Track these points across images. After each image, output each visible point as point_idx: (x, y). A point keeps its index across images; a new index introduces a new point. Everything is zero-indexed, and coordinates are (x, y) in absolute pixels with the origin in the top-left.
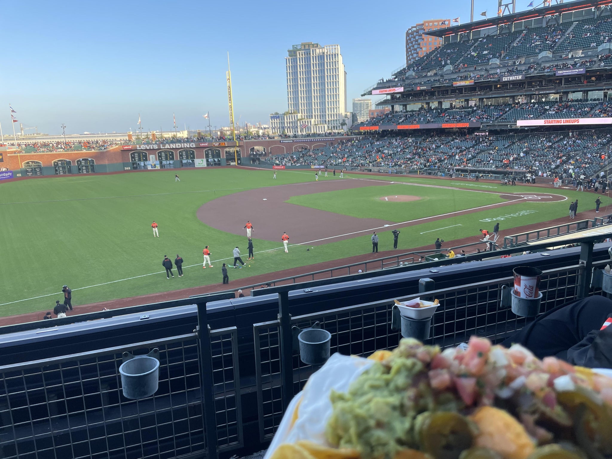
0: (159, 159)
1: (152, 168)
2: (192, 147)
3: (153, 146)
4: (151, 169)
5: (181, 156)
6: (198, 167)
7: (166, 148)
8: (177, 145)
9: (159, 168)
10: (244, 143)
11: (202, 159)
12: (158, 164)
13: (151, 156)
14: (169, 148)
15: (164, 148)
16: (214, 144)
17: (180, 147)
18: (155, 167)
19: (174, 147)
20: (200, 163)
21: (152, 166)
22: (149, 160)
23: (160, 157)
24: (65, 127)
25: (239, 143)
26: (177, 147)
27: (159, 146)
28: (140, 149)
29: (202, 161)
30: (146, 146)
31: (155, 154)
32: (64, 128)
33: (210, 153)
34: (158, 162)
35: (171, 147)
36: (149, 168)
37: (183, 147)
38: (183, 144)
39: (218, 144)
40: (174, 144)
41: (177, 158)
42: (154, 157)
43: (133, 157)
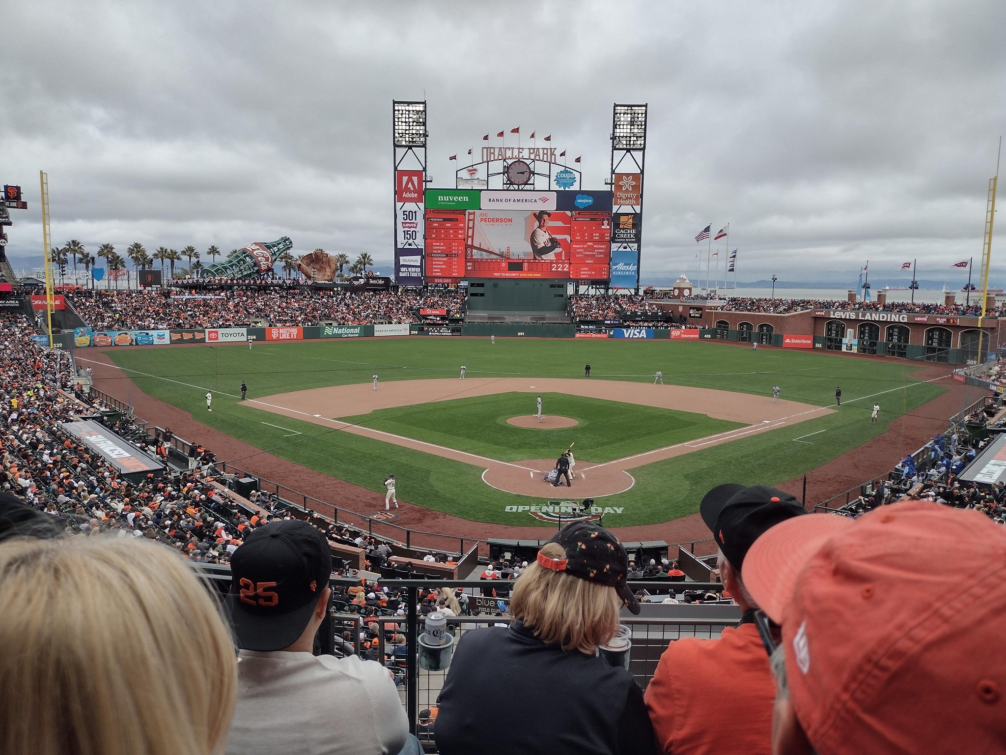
0: (860, 337)
1: (847, 349)
2: (902, 320)
3: (849, 314)
4: (845, 351)
5: (890, 335)
7: (867, 319)
8: (881, 315)
9: (856, 352)
10: (998, 323)
11: (919, 346)
12: (855, 345)
13: (849, 330)
14: (871, 319)
15: (863, 319)
16: (938, 320)
17: (885, 319)
18: (851, 350)
19: (877, 319)
21: (847, 346)
22: (846, 337)
23: (862, 333)
24: (776, 279)
26: (881, 319)
27: (857, 315)
28: (834, 317)
30: (842, 313)
31: (854, 328)
32: (774, 281)
33: (937, 336)
34: (855, 342)
35: (873, 319)
36: (844, 349)
37: (889, 320)
38: (889, 315)
39: (945, 320)
40: (878, 314)
41: (883, 337)
42: (852, 333)
43: (829, 330)
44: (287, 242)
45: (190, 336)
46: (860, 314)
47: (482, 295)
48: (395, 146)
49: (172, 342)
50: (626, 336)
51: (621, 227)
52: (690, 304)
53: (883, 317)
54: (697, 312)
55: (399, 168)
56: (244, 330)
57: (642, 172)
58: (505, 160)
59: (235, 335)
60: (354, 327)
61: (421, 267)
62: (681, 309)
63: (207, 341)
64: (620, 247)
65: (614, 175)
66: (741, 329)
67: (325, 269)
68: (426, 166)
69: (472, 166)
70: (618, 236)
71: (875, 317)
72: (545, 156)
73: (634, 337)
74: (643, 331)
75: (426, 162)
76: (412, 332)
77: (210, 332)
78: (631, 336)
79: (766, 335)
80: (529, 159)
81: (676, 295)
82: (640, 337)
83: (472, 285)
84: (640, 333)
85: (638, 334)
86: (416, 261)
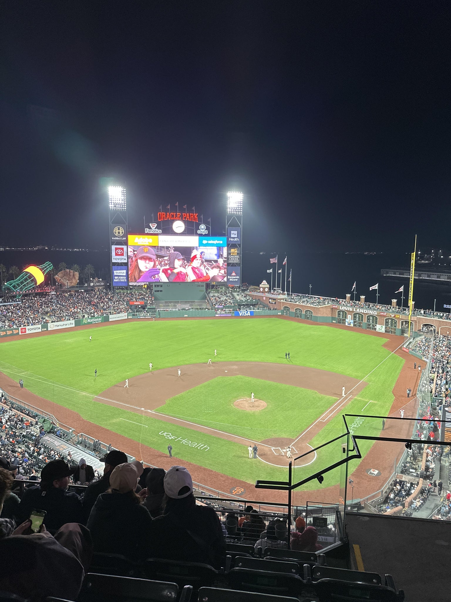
0: (354, 319)
1: (348, 324)
2: (374, 314)
3: (349, 309)
5: (368, 319)
6: (378, 331)
7: (357, 311)
8: (364, 310)
9: (353, 326)
10: (417, 318)
11: (382, 326)
12: (352, 323)
13: (349, 316)
14: (359, 312)
15: (356, 311)
16: (391, 315)
17: (366, 313)
18: (350, 325)
19: (362, 312)
20: (380, 329)
21: (348, 323)
22: (348, 319)
23: (355, 317)
25: (411, 318)
26: (364, 312)
28: (342, 309)
29: (382, 327)
30: (345, 308)
31: (351, 315)
33: (390, 322)
34: (352, 321)
35: (361, 312)
36: (347, 324)
37: (368, 313)
38: (368, 311)
39: (394, 315)
40: (363, 310)
41: (365, 321)
42: (351, 317)
43: (339, 314)
45: (11, 332)
46: (354, 309)
47: (161, 291)
51: (232, 254)
52: (270, 297)
53: (365, 311)
54: (273, 301)
56: (40, 326)
59: (35, 329)
60: (98, 318)
62: (264, 298)
63: (20, 334)
66: (296, 311)
67: (72, 279)
70: (230, 259)
71: (362, 311)
73: (245, 315)
76: (129, 317)
77: (21, 329)
78: (243, 315)
79: (309, 316)
81: (261, 290)
82: (247, 315)
83: (155, 286)
84: (247, 313)
86: (123, 273)
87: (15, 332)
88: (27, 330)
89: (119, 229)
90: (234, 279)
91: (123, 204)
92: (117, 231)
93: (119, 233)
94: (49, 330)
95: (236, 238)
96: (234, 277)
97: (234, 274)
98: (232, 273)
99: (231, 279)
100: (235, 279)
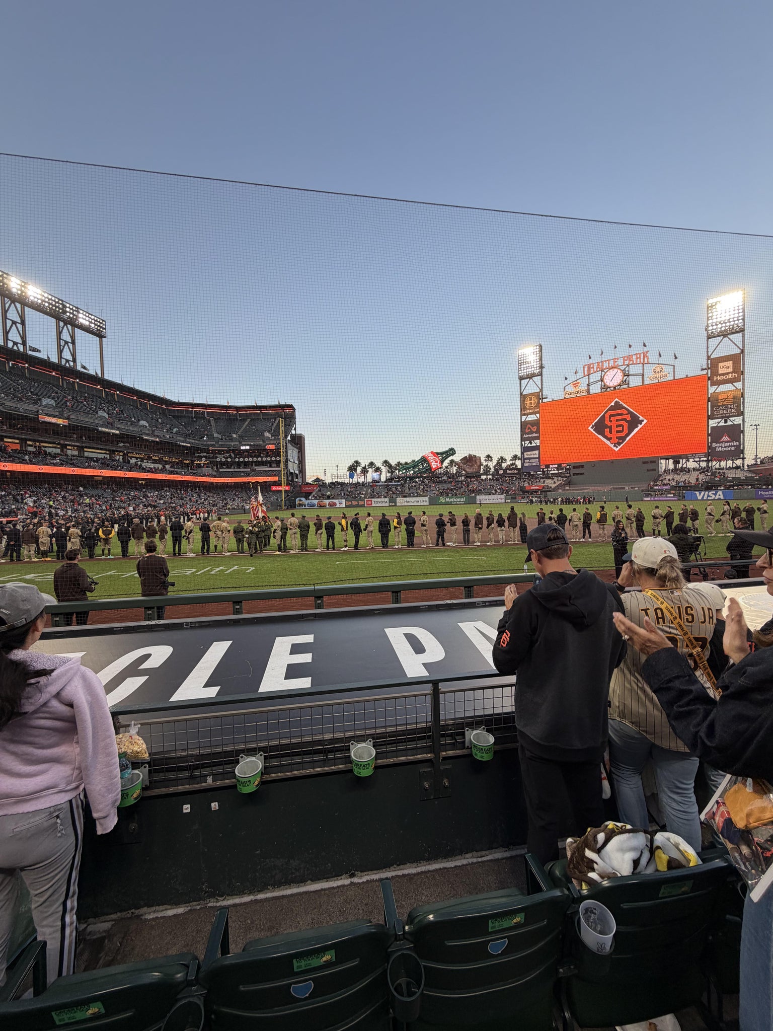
44: (452, 452)
45: (356, 503)
47: (582, 474)
48: (521, 378)
49: (347, 507)
50: (700, 498)
55: (524, 394)
56: (387, 500)
57: (743, 351)
58: (602, 371)
59: (382, 502)
60: (461, 498)
61: (539, 458)
63: (366, 506)
64: (719, 423)
65: (709, 361)
67: (474, 465)
68: (542, 388)
69: (576, 381)
70: (717, 413)
72: (639, 360)
74: (720, 493)
75: (542, 385)
76: (507, 501)
77: (367, 501)
78: (705, 498)
80: (624, 365)
82: (716, 498)
83: (574, 467)
84: (715, 494)
85: (713, 496)
86: (536, 454)
87: (361, 503)
88: (373, 503)
89: (531, 400)
90: (725, 447)
91: (535, 366)
92: (529, 402)
93: (531, 404)
94: (398, 504)
95: (732, 373)
96: (727, 444)
97: (725, 438)
98: (722, 437)
99: (719, 447)
100: (728, 447)
